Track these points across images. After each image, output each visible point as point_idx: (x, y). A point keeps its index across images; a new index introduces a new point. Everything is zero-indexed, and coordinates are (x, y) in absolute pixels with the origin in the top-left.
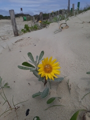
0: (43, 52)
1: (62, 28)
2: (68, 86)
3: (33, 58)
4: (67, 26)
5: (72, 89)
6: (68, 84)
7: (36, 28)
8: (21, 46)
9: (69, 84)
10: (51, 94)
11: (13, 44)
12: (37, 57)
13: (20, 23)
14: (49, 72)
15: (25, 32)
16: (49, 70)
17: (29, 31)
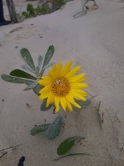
0: (51, 49)
1: (87, 8)
2: (99, 115)
3: (32, 60)
4: (95, 5)
5: (105, 121)
6: (98, 110)
7: (45, 11)
8: (19, 38)
9: (101, 112)
10: (66, 126)
11: (6, 35)
12: (40, 58)
13: (21, 4)
14: (63, 93)
15: (27, 17)
16: (62, 89)
17: (34, 15)
